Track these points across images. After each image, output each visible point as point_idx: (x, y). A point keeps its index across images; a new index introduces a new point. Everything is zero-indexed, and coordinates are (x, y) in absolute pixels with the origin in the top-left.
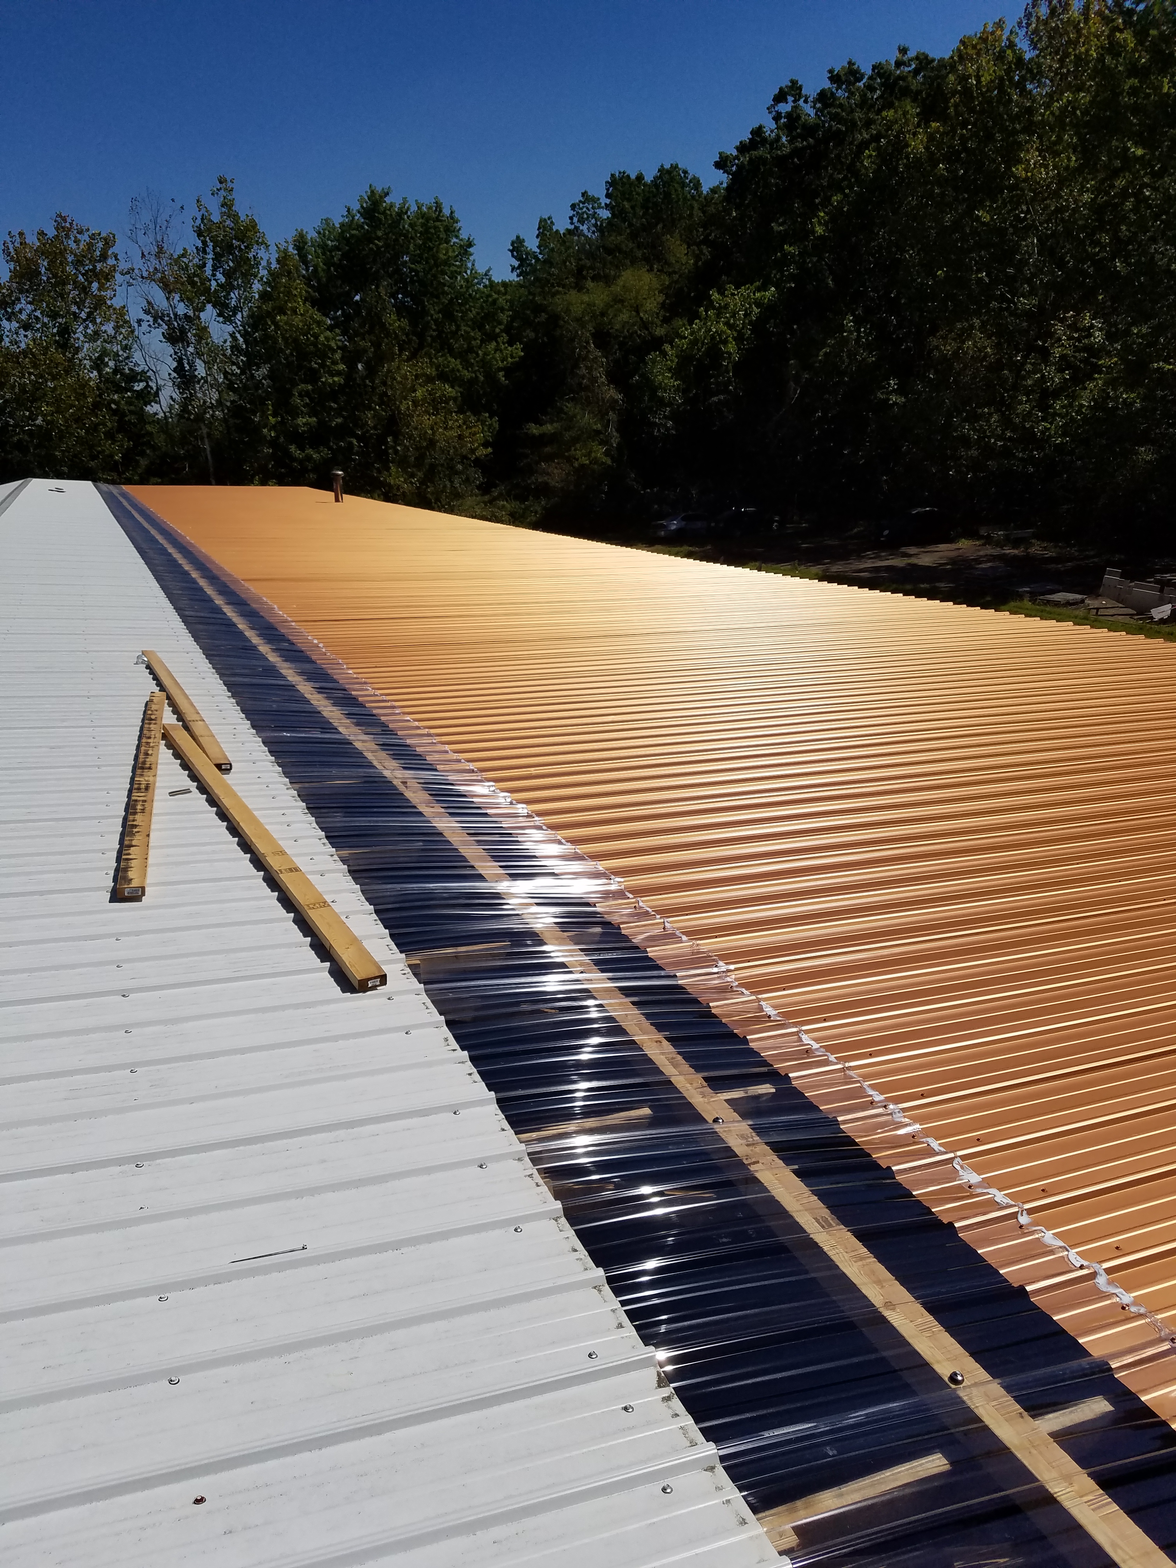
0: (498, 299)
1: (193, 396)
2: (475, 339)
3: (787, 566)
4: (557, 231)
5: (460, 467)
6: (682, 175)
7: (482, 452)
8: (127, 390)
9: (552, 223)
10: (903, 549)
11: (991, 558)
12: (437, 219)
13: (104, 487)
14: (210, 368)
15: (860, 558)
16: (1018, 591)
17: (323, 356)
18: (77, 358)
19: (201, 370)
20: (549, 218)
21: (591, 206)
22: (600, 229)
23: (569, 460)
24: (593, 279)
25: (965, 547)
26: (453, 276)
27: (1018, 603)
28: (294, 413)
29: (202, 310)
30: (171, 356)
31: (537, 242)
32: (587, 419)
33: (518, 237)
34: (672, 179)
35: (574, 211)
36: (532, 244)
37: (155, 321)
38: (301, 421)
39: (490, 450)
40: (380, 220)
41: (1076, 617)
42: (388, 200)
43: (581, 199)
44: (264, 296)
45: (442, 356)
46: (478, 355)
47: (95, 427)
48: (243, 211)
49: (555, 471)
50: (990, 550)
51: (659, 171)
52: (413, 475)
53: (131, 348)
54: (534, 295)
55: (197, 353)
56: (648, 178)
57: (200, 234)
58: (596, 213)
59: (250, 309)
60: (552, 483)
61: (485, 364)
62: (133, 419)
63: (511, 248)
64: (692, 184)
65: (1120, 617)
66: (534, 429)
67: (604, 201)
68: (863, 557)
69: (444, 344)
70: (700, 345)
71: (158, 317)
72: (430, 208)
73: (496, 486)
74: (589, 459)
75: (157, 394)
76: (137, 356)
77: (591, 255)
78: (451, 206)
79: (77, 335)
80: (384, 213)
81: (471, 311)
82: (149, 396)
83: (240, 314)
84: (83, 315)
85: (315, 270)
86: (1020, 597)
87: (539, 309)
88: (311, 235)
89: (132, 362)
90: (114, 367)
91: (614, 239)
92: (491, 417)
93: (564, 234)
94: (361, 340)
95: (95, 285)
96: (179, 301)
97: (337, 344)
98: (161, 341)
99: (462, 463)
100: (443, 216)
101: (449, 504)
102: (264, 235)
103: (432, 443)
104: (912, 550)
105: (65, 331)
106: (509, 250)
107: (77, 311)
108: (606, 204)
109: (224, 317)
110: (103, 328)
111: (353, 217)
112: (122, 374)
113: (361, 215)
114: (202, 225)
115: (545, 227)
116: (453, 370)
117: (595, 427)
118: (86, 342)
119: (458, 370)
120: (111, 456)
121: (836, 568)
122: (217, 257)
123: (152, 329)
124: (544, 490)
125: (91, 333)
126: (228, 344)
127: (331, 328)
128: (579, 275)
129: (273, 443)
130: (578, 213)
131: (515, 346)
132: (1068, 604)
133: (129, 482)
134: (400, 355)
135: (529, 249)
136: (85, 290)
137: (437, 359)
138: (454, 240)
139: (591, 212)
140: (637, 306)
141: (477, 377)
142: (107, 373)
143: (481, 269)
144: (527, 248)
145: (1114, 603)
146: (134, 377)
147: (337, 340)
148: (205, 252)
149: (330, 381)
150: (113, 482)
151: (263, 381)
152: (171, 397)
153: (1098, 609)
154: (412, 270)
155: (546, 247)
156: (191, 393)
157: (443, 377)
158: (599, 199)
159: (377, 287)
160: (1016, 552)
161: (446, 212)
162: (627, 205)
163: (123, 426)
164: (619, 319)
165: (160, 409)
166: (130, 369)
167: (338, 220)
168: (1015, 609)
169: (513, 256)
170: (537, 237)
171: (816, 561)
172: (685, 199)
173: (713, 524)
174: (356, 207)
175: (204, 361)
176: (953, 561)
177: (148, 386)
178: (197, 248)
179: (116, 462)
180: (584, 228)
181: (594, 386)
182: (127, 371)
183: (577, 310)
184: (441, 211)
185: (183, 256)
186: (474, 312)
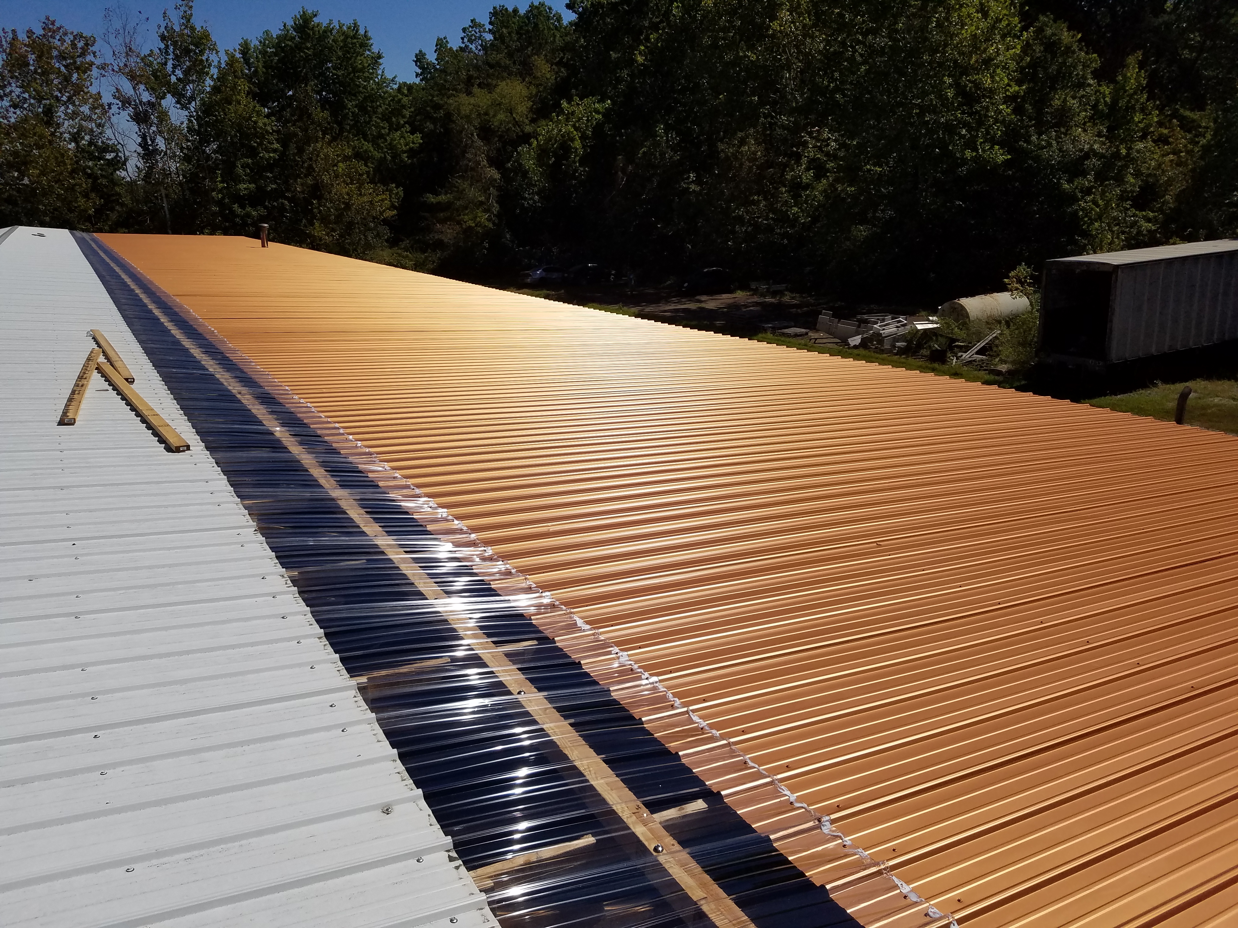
0: (402, 98)
1: (154, 165)
2: (385, 128)
3: (616, 307)
4: (451, 48)
5: (372, 225)
6: (548, 10)
7: (389, 214)
8: (100, 159)
9: (447, 41)
10: (698, 297)
11: (757, 304)
12: (354, 37)
13: (78, 233)
14: (169, 144)
15: (667, 302)
16: (764, 327)
17: (262, 137)
18: (58, 132)
19: (161, 143)
20: (445, 38)
21: (478, 30)
22: (484, 48)
23: (459, 223)
24: (479, 85)
25: (740, 296)
26: (367, 79)
27: (764, 335)
28: (238, 180)
29: (163, 97)
30: (136, 133)
31: (435, 56)
32: (473, 193)
33: (420, 51)
34: (540, 13)
35: (465, 33)
36: (432, 57)
37: (123, 105)
38: (242, 186)
39: (395, 212)
40: (309, 34)
41: (799, 344)
42: (316, 20)
43: (471, 24)
44: (216, 89)
45: (357, 140)
46: (386, 140)
47: (72, 188)
48: (198, 23)
49: (448, 231)
50: (756, 299)
51: (530, 6)
52: (333, 230)
53: (103, 127)
54: (433, 96)
55: (160, 132)
56: (522, 11)
57: (163, 38)
58: (482, 35)
59: (202, 99)
60: (446, 240)
61: (391, 147)
62: (104, 182)
63: (415, 59)
64: (555, 18)
65: (829, 344)
66: (432, 199)
67: (488, 27)
68: (669, 302)
69: (360, 132)
70: (553, 141)
71: (126, 102)
72: (349, 28)
73: (402, 241)
74: (474, 222)
75: (124, 163)
76: (109, 133)
77: (477, 68)
78: (366, 27)
79: (58, 114)
80: (312, 29)
81: (381, 107)
82: (119, 163)
83: (194, 102)
84: (64, 98)
85: (256, 71)
86: (765, 330)
87: (437, 107)
88: (254, 43)
89: (104, 137)
90: (89, 140)
91: (495, 57)
92: (397, 187)
93: (456, 51)
94: (292, 126)
95: (75, 76)
96: (144, 90)
97: (272, 129)
98: (128, 121)
99: (373, 222)
100: (359, 35)
101: (364, 253)
102: (215, 43)
103: (348, 206)
104: (704, 298)
105: (49, 112)
106: (414, 61)
107: (59, 95)
108: (489, 29)
109: (181, 104)
110: (82, 109)
111: (288, 31)
112: (95, 146)
113: (294, 29)
114: (165, 32)
115: (441, 44)
116: (366, 151)
117: (480, 199)
118: (66, 119)
119: (370, 152)
120: (85, 211)
121: (648, 309)
122: (177, 58)
123: (121, 111)
124: (439, 245)
125: (71, 112)
126: (185, 125)
127: (268, 116)
128: (469, 82)
129: (220, 203)
130: (468, 35)
131: (415, 135)
132: (796, 335)
133: (101, 231)
134: (323, 138)
135: (429, 60)
136: (67, 79)
137: (353, 142)
138: (368, 53)
139: (477, 35)
140: (511, 109)
141: (385, 157)
142: (84, 145)
143: (389, 76)
144: (428, 60)
145: (827, 335)
146: (106, 148)
147: (272, 125)
148: (167, 53)
149: (267, 156)
150: (86, 231)
151: (212, 154)
152: (136, 166)
153: (816, 339)
154: (333, 74)
155: (442, 60)
156: (152, 163)
157: (358, 155)
158: (484, 25)
159: (306, 86)
160: (773, 300)
161: (362, 31)
162: (504, 30)
163: (95, 187)
164: (498, 118)
165: (127, 175)
166: (103, 142)
167: (275, 32)
168: (761, 339)
169: (416, 65)
170: (435, 52)
171: (637, 304)
172: (549, 28)
173: (566, 275)
174: (290, 23)
175: (164, 138)
176: (729, 306)
177: (117, 155)
178: (160, 49)
179: (89, 215)
180: (473, 47)
181: (478, 167)
182: (100, 144)
183: (465, 110)
184: (357, 31)
185: (150, 55)
186: (383, 108)
